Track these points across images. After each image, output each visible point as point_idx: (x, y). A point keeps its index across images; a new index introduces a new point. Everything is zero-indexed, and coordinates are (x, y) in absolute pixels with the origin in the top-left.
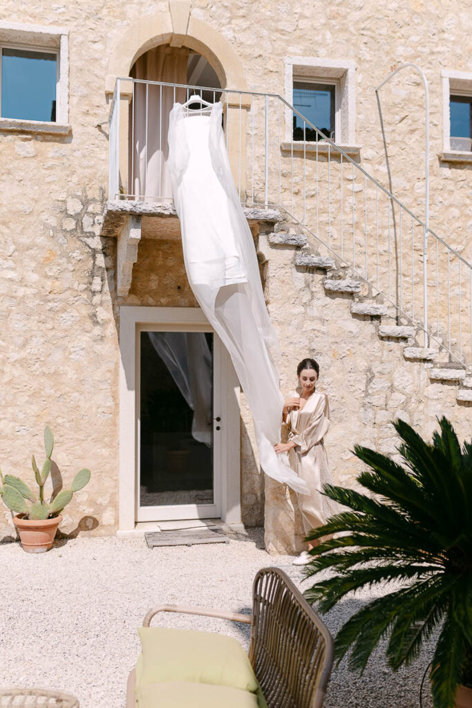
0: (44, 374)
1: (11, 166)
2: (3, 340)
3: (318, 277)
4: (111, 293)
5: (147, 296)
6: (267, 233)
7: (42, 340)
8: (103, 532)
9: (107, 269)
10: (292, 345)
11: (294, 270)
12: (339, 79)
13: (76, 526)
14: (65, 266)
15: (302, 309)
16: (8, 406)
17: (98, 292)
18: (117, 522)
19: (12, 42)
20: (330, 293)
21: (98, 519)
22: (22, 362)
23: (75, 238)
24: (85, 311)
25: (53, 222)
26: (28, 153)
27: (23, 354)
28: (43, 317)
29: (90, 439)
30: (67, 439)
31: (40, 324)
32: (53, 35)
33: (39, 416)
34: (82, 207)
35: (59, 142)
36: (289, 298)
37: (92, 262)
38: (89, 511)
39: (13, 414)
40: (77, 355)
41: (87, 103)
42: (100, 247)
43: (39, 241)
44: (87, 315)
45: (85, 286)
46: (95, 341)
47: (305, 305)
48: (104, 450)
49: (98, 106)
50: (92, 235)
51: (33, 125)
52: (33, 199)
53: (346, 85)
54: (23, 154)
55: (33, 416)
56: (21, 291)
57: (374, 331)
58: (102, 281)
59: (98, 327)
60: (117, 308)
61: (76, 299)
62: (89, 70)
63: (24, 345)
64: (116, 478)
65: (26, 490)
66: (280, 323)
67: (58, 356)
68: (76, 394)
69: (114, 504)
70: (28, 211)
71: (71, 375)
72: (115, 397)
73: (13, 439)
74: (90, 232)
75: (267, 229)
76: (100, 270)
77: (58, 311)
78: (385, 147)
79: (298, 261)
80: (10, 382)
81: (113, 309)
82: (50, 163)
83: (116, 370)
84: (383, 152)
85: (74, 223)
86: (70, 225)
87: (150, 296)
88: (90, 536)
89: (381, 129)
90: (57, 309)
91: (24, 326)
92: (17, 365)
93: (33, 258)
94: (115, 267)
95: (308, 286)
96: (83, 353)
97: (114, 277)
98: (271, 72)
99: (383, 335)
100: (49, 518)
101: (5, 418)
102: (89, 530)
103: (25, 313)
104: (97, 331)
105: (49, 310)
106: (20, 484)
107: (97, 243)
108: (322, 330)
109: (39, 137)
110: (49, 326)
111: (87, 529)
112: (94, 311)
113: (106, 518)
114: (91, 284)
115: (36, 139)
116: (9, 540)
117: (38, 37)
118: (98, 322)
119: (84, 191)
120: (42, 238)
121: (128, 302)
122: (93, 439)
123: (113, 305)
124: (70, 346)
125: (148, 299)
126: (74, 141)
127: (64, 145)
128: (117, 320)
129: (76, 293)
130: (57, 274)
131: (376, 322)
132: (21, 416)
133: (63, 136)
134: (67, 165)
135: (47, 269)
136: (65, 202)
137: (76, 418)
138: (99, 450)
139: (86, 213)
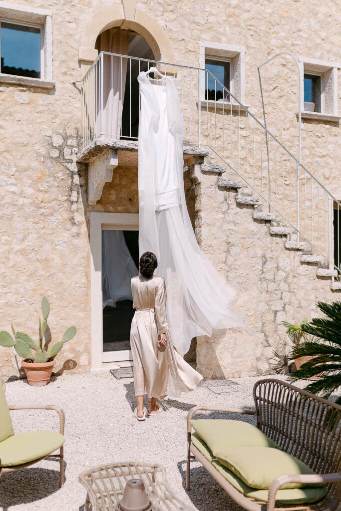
0: (38, 260)
1: (12, 110)
2: (8, 236)
3: (232, 194)
4: (84, 203)
5: (109, 205)
6: (200, 164)
7: (36, 236)
8: (80, 370)
9: (81, 186)
10: (216, 240)
11: (217, 189)
12: (232, 59)
13: (62, 367)
14: (52, 183)
15: (223, 216)
16: (13, 283)
17: (75, 202)
18: (90, 363)
19: (8, 18)
20: (240, 205)
21: (77, 362)
22: (22, 252)
23: (59, 163)
24: (66, 215)
25: (43, 151)
26: (24, 100)
27: (23, 246)
28: (37, 219)
29: (70, 305)
30: (55, 306)
31: (34, 224)
32: (41, 15)
33: (34, 290)
34: (63, 141)
35: (46, 93)
36: (214, 208)
37: (71, 180)
38: (70, 356)
39: (16, 289)
40: (61, 246)
41: (65, 66)
42: (76, 170)
43: (34, 165)
44: (67, 218)
45: (66, 198)
46: (73, 236)
47: (224, 213)
48: (80, 313)
49: (73, 69)
50: (71, 161)
51: (28, 80)
52: (28, 135)
53: (239, 63)
54: (21, 101)
55: (30, 290)
56: (21, 201)
57: (267, 231)
58: (78, 194)
59: (75, 227)
60: (88, 214)
61: (60, 207)
62: (66, 43)
63: (23, 240)
64: (88, 332)
65: (32, 342)
66: (209, 225)
67: (48, 247)
68: (60, 274)
69: (88, 350)
70: (25, 143)
71: (57, 261)
72: (87, 276)
73: (16, 307)
74: (69, 160)
75: (200, 161)
76: (76, 186)
77: (47, 215)
78: (263, 107)
79: (220, 183)
80: (14, 266)
81: (86, 214)
82: (40, 109)
83: (88, 257)
84: (262, 110)
85: (58, 152)
86: (56, 154)
87: (111, 205)
88: (72, 374)
89: (261, 95)
90: (47, 214)
91: (24, 225)
92: (19, 254)
93: (29, 177)
94: (87, 184)
95: (226, 200)
96: (65, 245)
97: (86, 192)
98: (190, 51)
99: (273, 233)
100: (48, 362)
101: (11, 292)
102: (70, 369)
103: (24, 216)
104: (75, 229)
105: (41, 215)
106: (27, 338)
107: (74, 167)
108: (236, 230)
109: (32, 89)
110: (41, 226)
111: (69, 368)
112: (72, 215)
113: (83, 360)
114: (70, 196)
115: (30, 91)
116: (15, 378)
117: (30, 15)
118: (75, 223)
119: (64, 130)
120: (36, 162)
121: (96, 209)
122: (73, 306)
123: (86, 211)
124: (56, 240)
125: (109, 207)
126: (56, 93)
127: (49, 96)
128: (88, 222)
129: (59, 203)
130: (46, 188)
131: (268, 224)
132: (22, 290)
133: (48, 89)
134: (52, 110)
135: (39, 185)
136: (51, 137)
137: (61, 291)
138: (77, 313)
139: (66, 145)
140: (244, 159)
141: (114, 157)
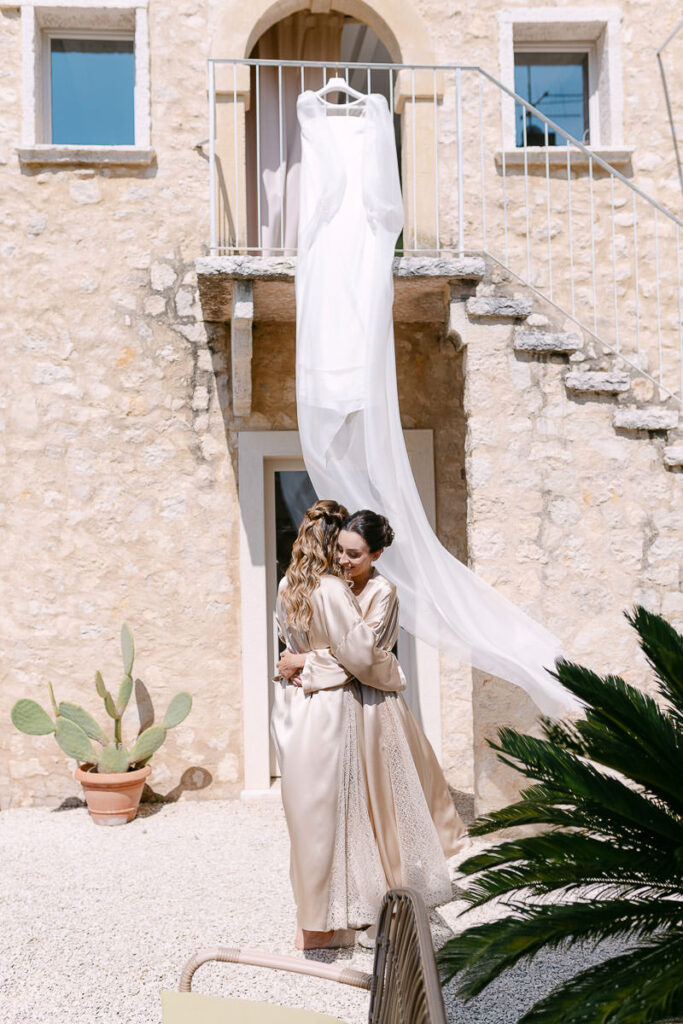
0: (123, 542)
1: (64, 220)
2: (59, 491)
3: (555, 367)
4: (224, 412)
5: (281, 413)
6: (464, 299)
7: (119, 489)
8: (219, 792)
9: (217, 374)
10: (511, 486)
11: (512, 357)
12: (594, 42)
13: (178, 783)
14: (150, 371)
15: (528, 423)
16: (69, 594)
17: (202, 411)
18: (241, 777)
19: (64, 29)
20: (575, 395)
21: (211, 773)
22: (89, 525)
23: (164, 327)
24: (183, 442)
25: (130, 302)
26: (90, 197)
27: (90, 512)
28: (119, 453)
29: (195, 644)
30: (160, 644)
31: (114, 464)
32: (124, 9)
33: (115, 608)
34: (175, 276)
35: (137, 176)
36: (504, 405)
37: (192, 363)
38: (196, 759)
39: (76, 606)
40: (173, 511)
41: (179, 112)
42: (204, 339)
43: (109, 334)
44: (186, 448)
45: (182, 402)
46: (201, 488)
47: (532, 416)
48: (218, 662)
49: (196, 117)
50: (192, 320)
51: (96, 153)
52: (98, 269)
53: (605, 48)
54: (83, 199)
55: (107, 609)
56: (84, 414)
57: (655, 457)
58: (209, 392)
59: (204, 466)
60: (233, 436)
61: (168, 423)
62: (180, 61)
63: (91, 499)
64: (237, 706)
65: (93, 726)
66: (490, 449)
67: (143, 513)
68: (172, 574)
69: (236, 747)
70: (91, 288)
71: (164, 543)
72: (234, 577)
73: (77, 645)
74: (188, 317)
75: (464, 292)
76: (205, 375)
77: (142, 443)
78: (676, 148)
79: (518, 343)
80: (70, 557)
81: (228, 436)
82: (123, 212)
83: (235, 534)
84: (672, 156)
85: (163, 302)
86: (157, 306)
87: (287, 414)
88: (200, 799)
89: (667, 118)
90: (141, 439)
91: (91, 467)
92: (81, 529)
93: (101, 361)
94: (229, 369)
95: (537, 384)
96: (181, 508)
97: (228, 385)
98: (477, 37)
99: (671, 463)
100: (130, 769)
101: (65, 613)
102: (197, 789)
103: (91, 448)
104: (203, 472)
105: (128, 442)
106: (83, 717)
107: (199, 333)
108: (564, 457)
109: (106, 171)
110: (129, 466)
111: (194, 787)
112: (197, 441)
113: (224, 770)
114: (191, 398)
115: (102, 174)
116: (75, 803)
117: (102, 14)
118: (204, 459)
119: (178, 251)
120: (114, 329)
121: (251, 424)
122: (201, 644)
123: (228, 430)
124: (161, 497)
125: (283, 419)
126: (160, 173)
127: (145, 181)
128: (234, 455)
129: (167, 414)
130: (138, 384)
131: (658, 441)
132: (89, 610)
133: (142, 168)
134: (150, 212)
135: (122, 378)
136: (147, 270)
137: (173, 611)
138: (210, 662)
139: (182, 286)
140: (628, 282)
141: (243, 300)
